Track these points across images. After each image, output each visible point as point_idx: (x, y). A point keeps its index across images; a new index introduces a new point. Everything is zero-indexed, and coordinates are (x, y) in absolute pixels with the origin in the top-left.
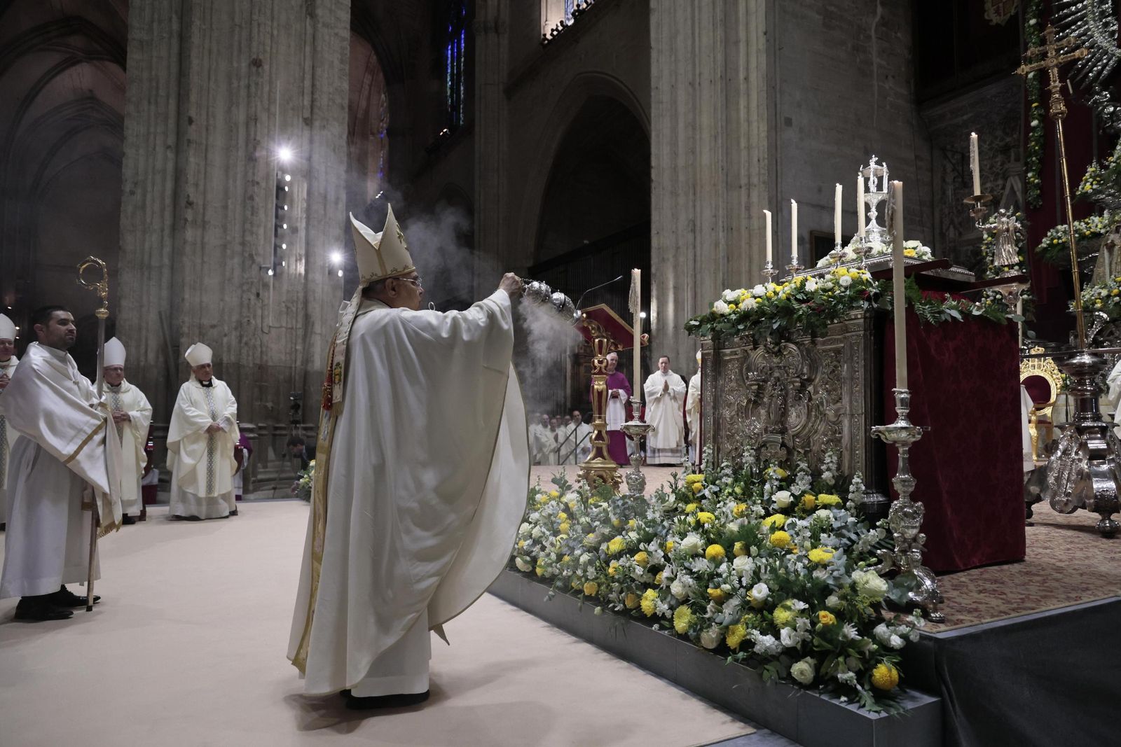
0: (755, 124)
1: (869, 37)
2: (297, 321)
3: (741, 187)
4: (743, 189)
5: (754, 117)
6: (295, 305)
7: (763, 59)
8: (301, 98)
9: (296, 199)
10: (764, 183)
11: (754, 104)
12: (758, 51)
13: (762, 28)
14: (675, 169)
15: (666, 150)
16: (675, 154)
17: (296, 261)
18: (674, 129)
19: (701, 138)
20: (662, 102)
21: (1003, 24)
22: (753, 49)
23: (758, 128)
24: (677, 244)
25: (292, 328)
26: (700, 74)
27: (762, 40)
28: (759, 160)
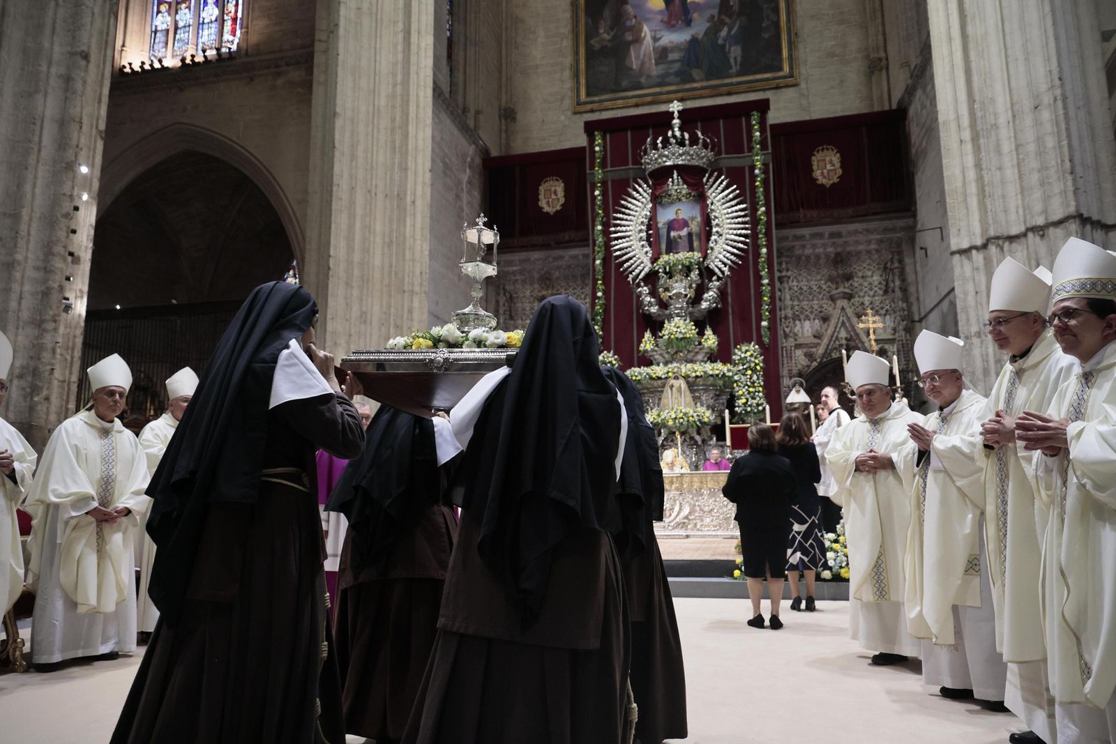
0: (418, 242)
1: (462, 189)
2: (71, 373)
3: (404, 292)
4: (406, 294)
5: (418, 236)
6: (70, 352)
7: (428, 190)
8: (96, 105)
9: (82, 224)
10: (425, 293)
11: (418, 225)
12: (424, 183)
13: (428, 165)
14: (349, 263)
15: (343, 244)
16: (350, 250)
17: (76, 298)
18: (351, 227)
19: (374, 241)
20: (341, 199)
21: (552, 213)
22: (420, 180)
23: (422, 246)
24: (350, 332)
25: (64, 381)
26: (376, 186)
27: (428, 175)
28: (421, 273)
